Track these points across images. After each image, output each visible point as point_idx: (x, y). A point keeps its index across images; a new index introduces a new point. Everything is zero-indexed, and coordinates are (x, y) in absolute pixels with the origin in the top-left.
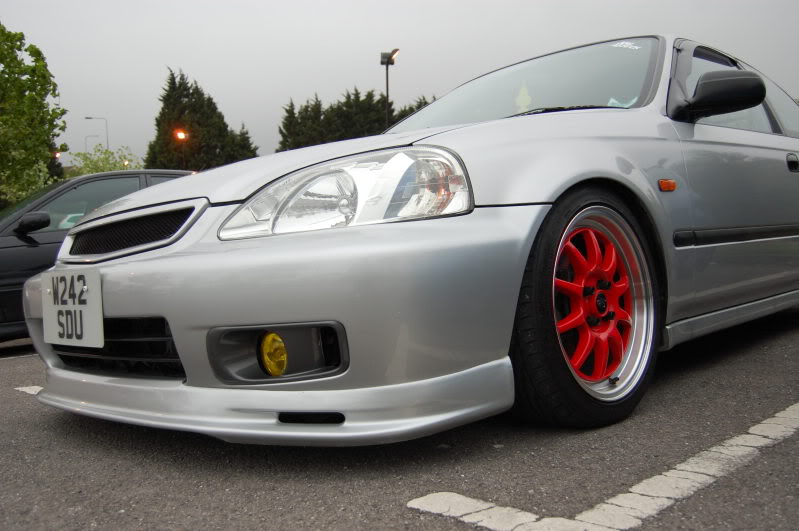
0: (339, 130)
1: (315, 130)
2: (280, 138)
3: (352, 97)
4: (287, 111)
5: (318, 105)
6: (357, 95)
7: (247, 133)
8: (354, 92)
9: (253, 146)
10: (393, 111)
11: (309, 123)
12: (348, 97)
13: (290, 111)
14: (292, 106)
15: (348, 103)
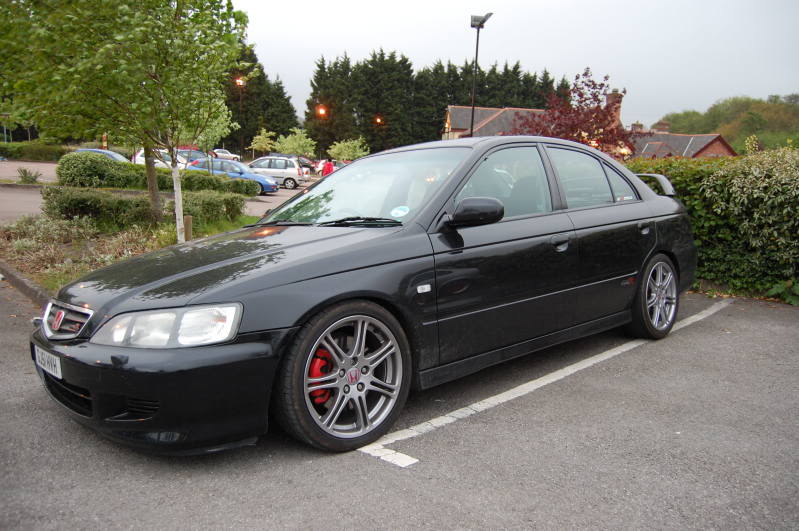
0: (364, 86)
1: (343, 84)
2: (311, 90)
3: (378, 56)
4: (319, 66)
5: (346, 63)
6: (382, 55)
7: (281, 83)
8: (379, 51)
9: (287, 96)
10: (412, 71)
11: (338, 78)
12: (374, 56)
13: (322, 67)
14: (323, 61)
15: (373, 62)
